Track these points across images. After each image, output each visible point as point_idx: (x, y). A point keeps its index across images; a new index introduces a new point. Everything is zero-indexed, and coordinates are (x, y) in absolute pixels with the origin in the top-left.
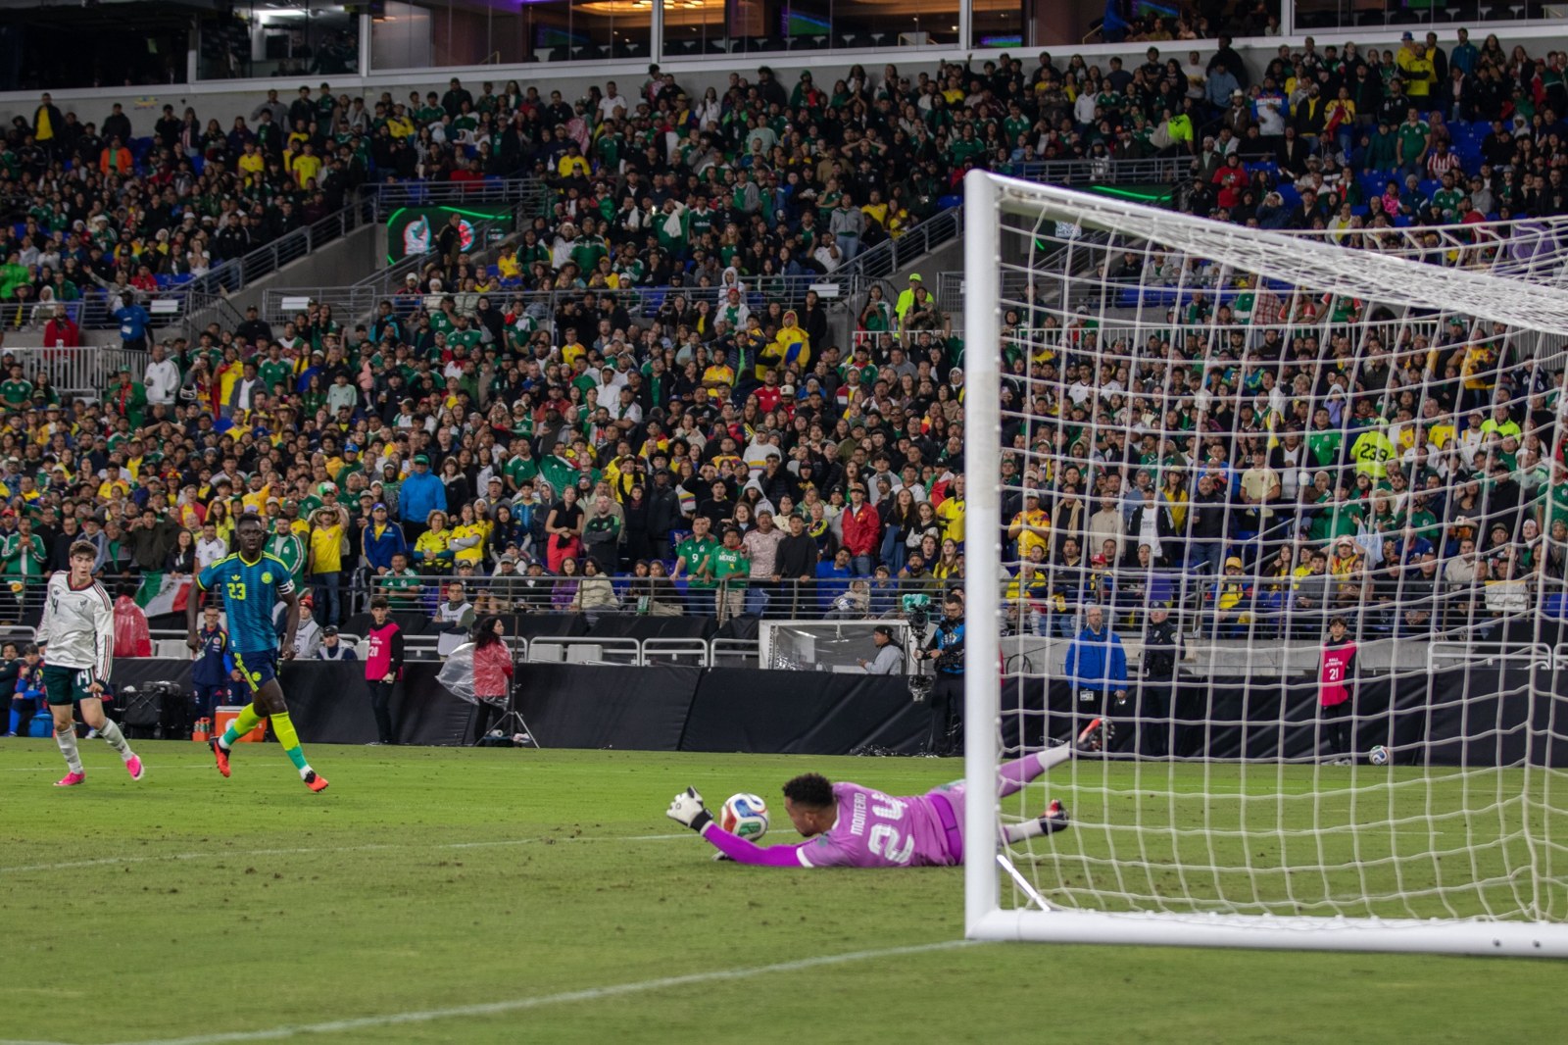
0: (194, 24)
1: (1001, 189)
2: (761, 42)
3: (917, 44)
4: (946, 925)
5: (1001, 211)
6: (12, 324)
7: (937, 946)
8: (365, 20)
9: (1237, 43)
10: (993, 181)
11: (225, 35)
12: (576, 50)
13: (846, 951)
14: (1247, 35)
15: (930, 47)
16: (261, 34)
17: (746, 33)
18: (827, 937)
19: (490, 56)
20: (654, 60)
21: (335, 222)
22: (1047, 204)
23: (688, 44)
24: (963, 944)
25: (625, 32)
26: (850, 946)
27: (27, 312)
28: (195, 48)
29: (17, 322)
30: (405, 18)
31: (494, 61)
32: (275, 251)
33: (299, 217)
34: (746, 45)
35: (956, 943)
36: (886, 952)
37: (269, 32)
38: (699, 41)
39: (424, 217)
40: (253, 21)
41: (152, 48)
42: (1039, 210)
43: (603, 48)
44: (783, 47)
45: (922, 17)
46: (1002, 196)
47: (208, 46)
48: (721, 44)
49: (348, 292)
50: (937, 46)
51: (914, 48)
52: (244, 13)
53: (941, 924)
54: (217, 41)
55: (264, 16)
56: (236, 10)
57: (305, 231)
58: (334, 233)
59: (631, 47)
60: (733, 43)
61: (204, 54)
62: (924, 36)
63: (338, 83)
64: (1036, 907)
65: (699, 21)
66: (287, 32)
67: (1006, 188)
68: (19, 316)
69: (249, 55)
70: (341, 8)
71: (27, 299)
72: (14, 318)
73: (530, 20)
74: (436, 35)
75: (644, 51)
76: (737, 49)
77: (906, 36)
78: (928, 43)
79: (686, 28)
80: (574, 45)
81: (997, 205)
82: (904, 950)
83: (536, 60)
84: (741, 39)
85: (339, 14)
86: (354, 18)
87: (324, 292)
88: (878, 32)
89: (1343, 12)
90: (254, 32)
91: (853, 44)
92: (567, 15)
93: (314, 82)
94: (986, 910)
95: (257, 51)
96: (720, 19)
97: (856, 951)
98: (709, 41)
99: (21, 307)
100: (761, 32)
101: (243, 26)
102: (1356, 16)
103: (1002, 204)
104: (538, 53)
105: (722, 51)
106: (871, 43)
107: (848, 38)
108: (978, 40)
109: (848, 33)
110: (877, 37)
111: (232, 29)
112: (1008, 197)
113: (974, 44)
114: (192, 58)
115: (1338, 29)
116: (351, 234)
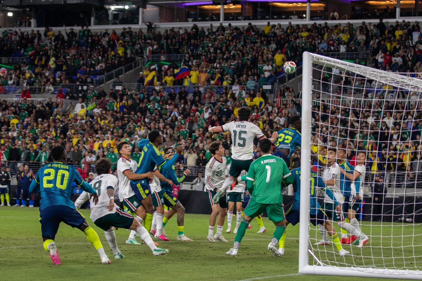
0: (93, 10)
1: (313, 57)
2: (251, 18)
3: (295, 19)
4: (293, 268)
5: (313, 64)
6: (40, 92)
7: (290, 275)
8: (141, 9)
9: (384, 21)
10: (311, 55)
11: (102, 13)
12: (199, 19)
13: (263, 276)
14: (387, 18)
15: (298, 20)
16: (112, 13)
17: (247, 15)
18: (258, 272)
19: (175, 20)
20: (221, 22)
21: (131, 66)
22: (326, 62)
23: (231, 18)
24: (297, 274)
25: (214, 14)
26: (264, 274)
27: (44, 89)
28: (93, 16)
29: (42, 91)
30: (152, 9)
31: (176, 22)
32: (114, 73)
33: (120, 64)
34: (246, 18)
35: (295, 274)
36: (274, 276)
37: (114, 12)
38: (234, 17)
39: (156, 65)
40: (110, 9)
41: (81, 16)
42: (324, 63)
43: (207, 18)
44: (257, 19)
45: (296, 11)
46: (313, 59)
47: (97, 16)
48: (240, 18)
49: (134, 85)
50: (300, 20)
51: (294, 20)
52: (107, 7)
53: (291, 268)
54: (99, 14)
55: (113, 8)
56: (105, 6)
57: (123, 68)
58: (130, 68)
59: (215, 18)
60: (243, 18)
61: (96, 18)
62: (296, 17)
63: (133, 27)
64: (319, 265)
65: (234, 11)
66: (119, 12)
67: (314, 57)
68: (42, 90)
69: (108, 19)
70: (134, 6)
71: (44, 85)
72: (41, 90)
73: (187, 10)
74: (161, 14)
75: (218, 19)
76: (245, 19)
77: (292, 17)
78: (298, 19)
79: (230, 13)
80: (199, 18)
81: (312, 62)
82: (280, 276)
83: (188, 21)
84: (246, 17)
85: (134, 8)
86: (138, 9)
87: (128, 85)
88: (284, 15)
89: (413, 12)
90: (110, 12)
91: (277, 19)
92: (197, 9)
93: (126, 26)
94: (305, 265)
95: (111, 18)
96: (240, 11)
97: (266, 276)
98: (237, 17)
99: (42, 87)
100: (251, 15)
101: (107, 11)
102: (417, 14)
103: (313, 61)
104: (189, 19)
105: (240, 20)
106: (282, 19)
107: (275, 17)
108: (311, 18)
109: (275, 15)
110: (283, 17)
111: (104, 11)
112: (315, 59)
113: (310, 19)
114: (93, 19)
115: (412, 17)
116: (136, 69)
